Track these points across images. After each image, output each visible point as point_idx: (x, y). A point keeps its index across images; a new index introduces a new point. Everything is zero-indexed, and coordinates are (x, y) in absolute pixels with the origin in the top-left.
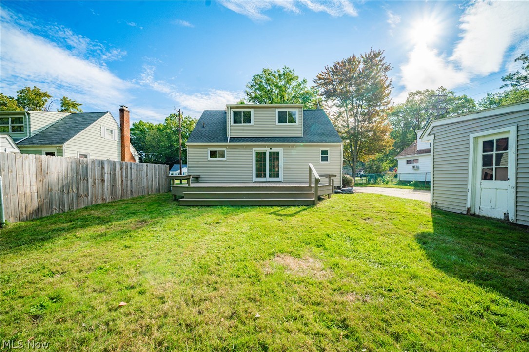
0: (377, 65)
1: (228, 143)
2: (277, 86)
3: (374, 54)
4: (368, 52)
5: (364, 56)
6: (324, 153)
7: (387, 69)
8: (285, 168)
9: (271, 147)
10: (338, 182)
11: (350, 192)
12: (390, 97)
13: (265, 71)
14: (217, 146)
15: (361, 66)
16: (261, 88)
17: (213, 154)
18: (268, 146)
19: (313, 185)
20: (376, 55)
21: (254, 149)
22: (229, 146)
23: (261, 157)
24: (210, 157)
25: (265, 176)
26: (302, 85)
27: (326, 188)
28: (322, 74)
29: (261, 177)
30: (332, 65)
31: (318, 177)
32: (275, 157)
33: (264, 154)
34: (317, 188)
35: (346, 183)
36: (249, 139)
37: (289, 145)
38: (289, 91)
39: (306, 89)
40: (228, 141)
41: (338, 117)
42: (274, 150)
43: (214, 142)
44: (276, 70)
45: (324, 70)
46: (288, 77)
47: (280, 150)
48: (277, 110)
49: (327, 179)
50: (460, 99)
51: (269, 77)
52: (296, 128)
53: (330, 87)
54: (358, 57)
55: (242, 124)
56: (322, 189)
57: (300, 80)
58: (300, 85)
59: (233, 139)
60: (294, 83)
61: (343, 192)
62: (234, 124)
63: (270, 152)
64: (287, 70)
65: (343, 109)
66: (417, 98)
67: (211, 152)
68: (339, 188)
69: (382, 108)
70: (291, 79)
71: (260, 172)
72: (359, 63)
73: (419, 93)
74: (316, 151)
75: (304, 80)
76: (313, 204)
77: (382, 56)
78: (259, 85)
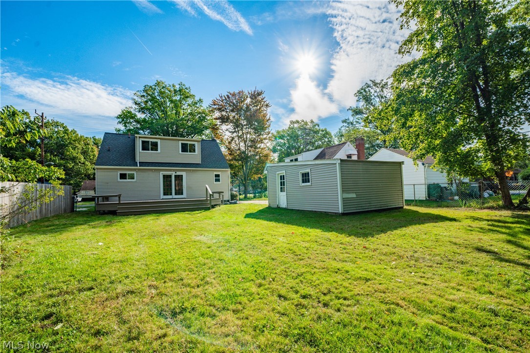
0: (260, 102)
1: (138, 167)
2: (172, 101)
3: (258, 93)
4: (253, 90)
5: (250, 92)
6: (217, 176)
7: (267, 106)
8: (188, 187)
9: (176, 171)
10: (227, 196)
11: (235, 203)
12: (270, 128)
13: (158, 84)
14: (127, 170)
15: (248, 100)
16: (153, 99)
17: (123, 176)
18: (174, 170)
19: (209, 199)
20: (259, 94)
21: (161, 173)
22: (139, 169)
23: (167, 178)
24: (120, 179)
25: (171, 194)
26: (198, 103)
27: (218, 200)
28: (217, 101)
29: (167, 195)
30: (225, 94)
31: (211, 193)
32: (179, 178)
33: (170, 176)
34: (211, 200)
35: (233, 197)
36: (157, 164)
37: (190, 170)
38: (185, 107)
39: (202, 108)
40: (138, 165)
41: (232, 140)
42: (178, 173)
43: (124, 166)
44: (171, 84)
45: (219, 98)
46: (183, 93)
47: (184, 174)
48: (180, 142)
49: (218, 195)
50: (322, 131)
51: (163, 90)
52: (195, 157)
53: (224, 113)
54: (246, 92)
55: (150, 151)
56: (214, 201)
57: (197, 99)
58: (196, 103)
59: (142, 164)
60: (190, 101)
61: (231, 203)
62: (143, 151)
63: (175, 176)
64: (183, 87)
65: (235, 134)
66: (296, 125)
67: (120, 174)
68: (228, 201)
69: (265, 136)
70: (187, 97)
71: (167, 191)
72: (247, 97)
73: (298, 122)
74: (211, 174)
75: (200, 100)
76: (209, 209)
77: (263, 95)
78: (151, 96)
